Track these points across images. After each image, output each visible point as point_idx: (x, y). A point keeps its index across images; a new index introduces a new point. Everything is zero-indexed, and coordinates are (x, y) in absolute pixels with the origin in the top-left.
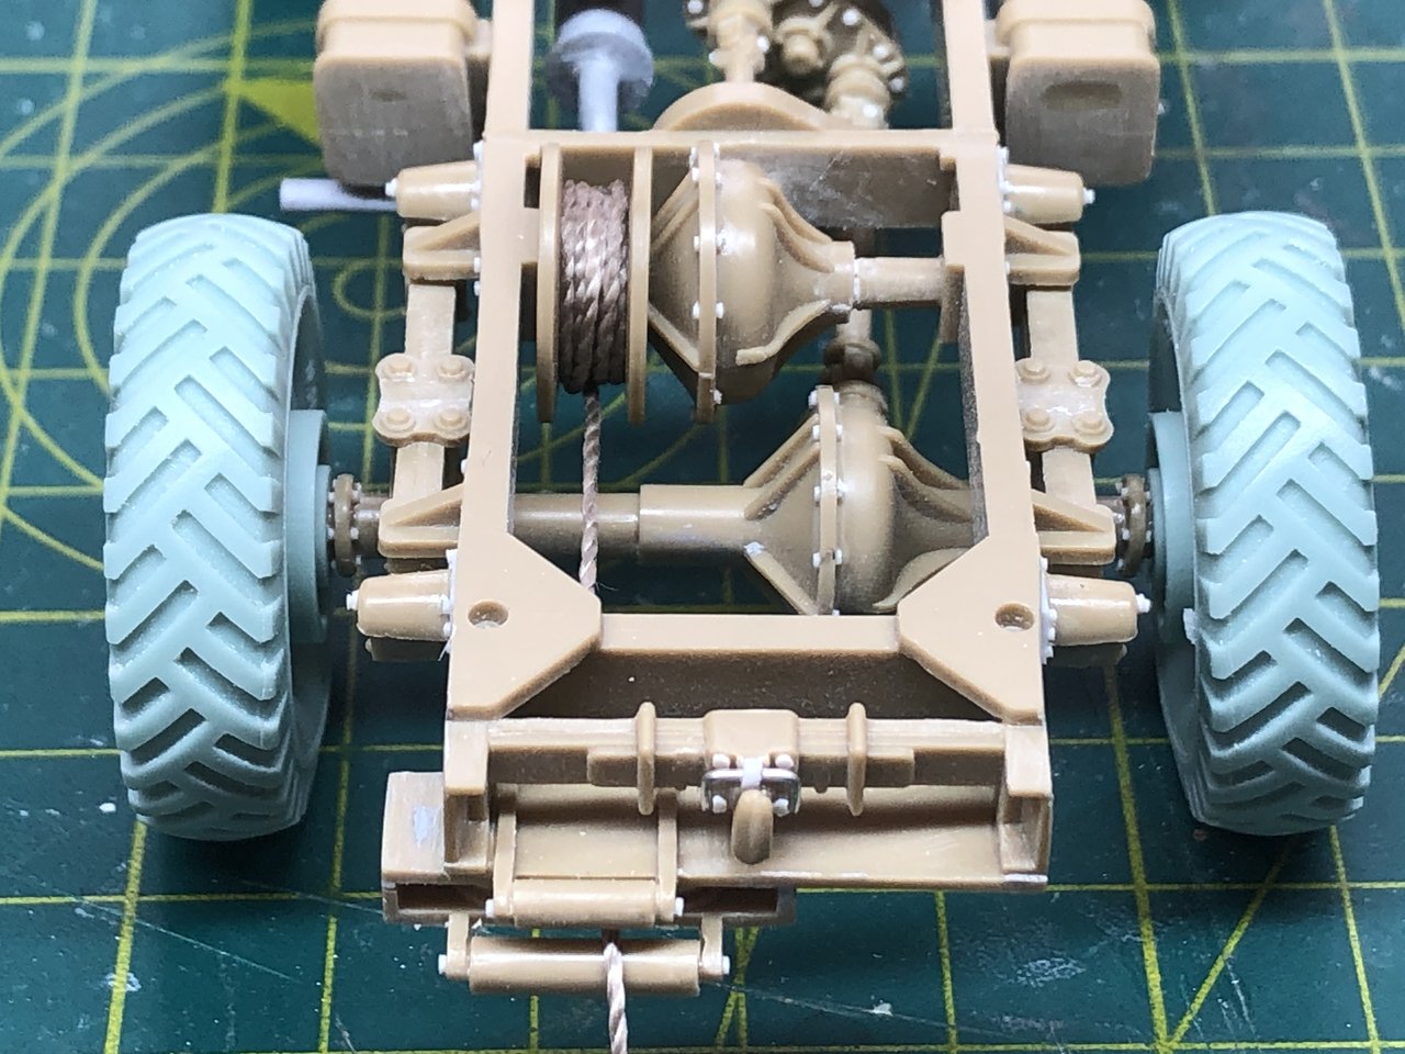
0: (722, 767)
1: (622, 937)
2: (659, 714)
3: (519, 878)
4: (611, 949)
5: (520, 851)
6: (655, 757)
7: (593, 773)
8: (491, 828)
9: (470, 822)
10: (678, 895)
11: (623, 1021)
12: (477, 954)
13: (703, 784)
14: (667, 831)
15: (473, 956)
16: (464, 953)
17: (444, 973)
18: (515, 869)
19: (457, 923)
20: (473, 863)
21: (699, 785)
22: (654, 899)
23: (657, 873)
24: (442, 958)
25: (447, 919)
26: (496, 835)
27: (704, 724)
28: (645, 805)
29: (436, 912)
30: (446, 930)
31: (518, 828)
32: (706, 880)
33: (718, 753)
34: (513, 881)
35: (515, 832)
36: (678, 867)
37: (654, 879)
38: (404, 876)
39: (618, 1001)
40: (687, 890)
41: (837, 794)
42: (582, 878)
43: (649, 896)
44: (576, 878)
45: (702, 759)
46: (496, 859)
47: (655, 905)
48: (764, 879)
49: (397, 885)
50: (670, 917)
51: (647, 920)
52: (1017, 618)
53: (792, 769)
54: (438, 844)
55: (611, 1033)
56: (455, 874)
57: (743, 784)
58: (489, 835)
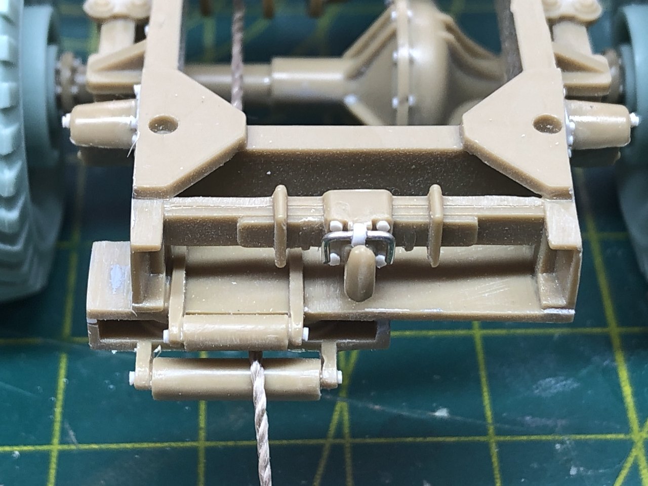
0: (337, 230)
1: (264, 357)
2: (290, 194)
3: (187, 314)
4: (256, 365)
5: (188, 296)
6: (287, 224)
7: (242, 237)
8: (167, 278)
9: (152, 275)
10: (305, 326)
11: (265, 416)
12: (157, 371)
13: (323, 243)
14: (296, 280)
15: (154, 371)
16: (147, 370)
17: (133, 385)
18: (185, 308)
19: (143, 348)
20: (154, 304)
21: (319, 246)
22: (288, 327)
23: (289, 309)
24: (131, 374)
25: (135, 346)
26: (170, 284)
27: (323, 200)
28: (280, 260)
29: (127, 341)
30: (135, 354)
31: (187, 278)
32: (326, 315)
33: (334, 220)
34: (183, 315)
35: (184, 282)
36: (304, 306)
37: (287, 314)
38: (103, 314)
39: (261, 403)
40: (311, 322)
41: (420, 252)
42: (233, 314)
43: (284, 326)
44: (229, 314)
45: (321, 225)
46: (170, 301)
47: (288, 332)
48: (367, 314)
49: (98, 320)
50: (299, 341)
51: (282, 344)
52: (548, 126)
53: (389, 232)
54: (128, 292)
55: (257, 427)
56: (141, 312)
57: (353, 242)
58: (166, 284)
